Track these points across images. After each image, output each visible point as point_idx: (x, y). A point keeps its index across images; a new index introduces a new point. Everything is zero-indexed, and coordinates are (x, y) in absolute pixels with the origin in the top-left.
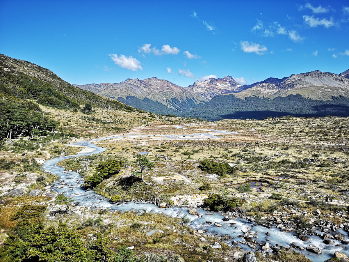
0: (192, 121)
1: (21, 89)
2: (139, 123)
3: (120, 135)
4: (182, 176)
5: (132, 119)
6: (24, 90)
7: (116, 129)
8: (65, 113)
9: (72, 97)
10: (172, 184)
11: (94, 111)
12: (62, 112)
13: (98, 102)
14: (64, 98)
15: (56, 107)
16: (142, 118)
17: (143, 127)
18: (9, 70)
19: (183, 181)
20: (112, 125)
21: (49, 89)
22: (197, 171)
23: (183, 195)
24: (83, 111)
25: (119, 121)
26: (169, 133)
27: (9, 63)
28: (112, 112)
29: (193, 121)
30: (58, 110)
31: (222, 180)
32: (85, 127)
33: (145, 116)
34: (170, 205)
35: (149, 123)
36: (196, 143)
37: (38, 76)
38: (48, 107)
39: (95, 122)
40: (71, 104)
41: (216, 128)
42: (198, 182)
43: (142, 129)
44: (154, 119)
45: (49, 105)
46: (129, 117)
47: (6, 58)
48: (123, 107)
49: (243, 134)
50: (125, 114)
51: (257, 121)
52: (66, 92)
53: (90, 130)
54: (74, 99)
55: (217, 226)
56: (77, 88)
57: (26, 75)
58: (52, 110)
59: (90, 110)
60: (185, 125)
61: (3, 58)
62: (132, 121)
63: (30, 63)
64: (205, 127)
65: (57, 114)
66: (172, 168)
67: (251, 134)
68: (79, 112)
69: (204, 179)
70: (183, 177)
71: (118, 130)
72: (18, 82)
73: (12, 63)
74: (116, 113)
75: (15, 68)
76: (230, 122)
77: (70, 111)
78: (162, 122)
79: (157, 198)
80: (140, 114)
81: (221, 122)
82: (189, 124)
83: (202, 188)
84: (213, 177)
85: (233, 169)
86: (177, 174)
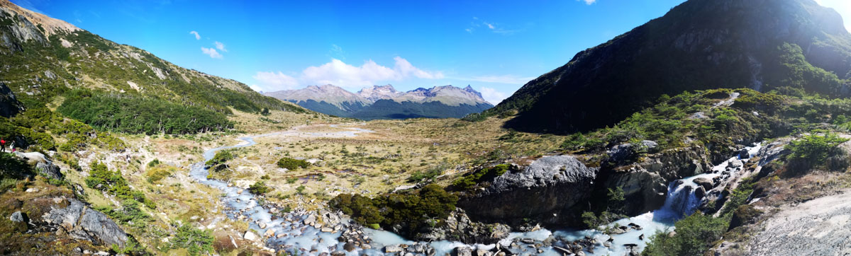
2: (302, 122)
5: (299, 119)
7: (280, 127)
11: (271, 113)
12: (248, 115)
13: (277, 106)
15: (245, 111)
16: (307, 118)
17: (304, 126)
19: (257, 171)
20: (279, 124)
22: (274, 165)
23: (246, 180)
26: (318, 131)
28: (285, 114)
30: (246, 113)
36: (328, 140)
39: (267, 122)
42: (266, 173)
43: (301, 128)
46: (297, 117)
50: (294, 115)
53: (259, 128)
57: (230, 90)
65: (244, 116)
69: (272, 171)
70: (261, 169)
73: (222, 82)
74: (288, 114)
79: (230, 180)
80: (307, 115)
82: (344, 123)
83: (263, 178)
84: (283, 170)
85: (309, 164)
86: (259, 166)
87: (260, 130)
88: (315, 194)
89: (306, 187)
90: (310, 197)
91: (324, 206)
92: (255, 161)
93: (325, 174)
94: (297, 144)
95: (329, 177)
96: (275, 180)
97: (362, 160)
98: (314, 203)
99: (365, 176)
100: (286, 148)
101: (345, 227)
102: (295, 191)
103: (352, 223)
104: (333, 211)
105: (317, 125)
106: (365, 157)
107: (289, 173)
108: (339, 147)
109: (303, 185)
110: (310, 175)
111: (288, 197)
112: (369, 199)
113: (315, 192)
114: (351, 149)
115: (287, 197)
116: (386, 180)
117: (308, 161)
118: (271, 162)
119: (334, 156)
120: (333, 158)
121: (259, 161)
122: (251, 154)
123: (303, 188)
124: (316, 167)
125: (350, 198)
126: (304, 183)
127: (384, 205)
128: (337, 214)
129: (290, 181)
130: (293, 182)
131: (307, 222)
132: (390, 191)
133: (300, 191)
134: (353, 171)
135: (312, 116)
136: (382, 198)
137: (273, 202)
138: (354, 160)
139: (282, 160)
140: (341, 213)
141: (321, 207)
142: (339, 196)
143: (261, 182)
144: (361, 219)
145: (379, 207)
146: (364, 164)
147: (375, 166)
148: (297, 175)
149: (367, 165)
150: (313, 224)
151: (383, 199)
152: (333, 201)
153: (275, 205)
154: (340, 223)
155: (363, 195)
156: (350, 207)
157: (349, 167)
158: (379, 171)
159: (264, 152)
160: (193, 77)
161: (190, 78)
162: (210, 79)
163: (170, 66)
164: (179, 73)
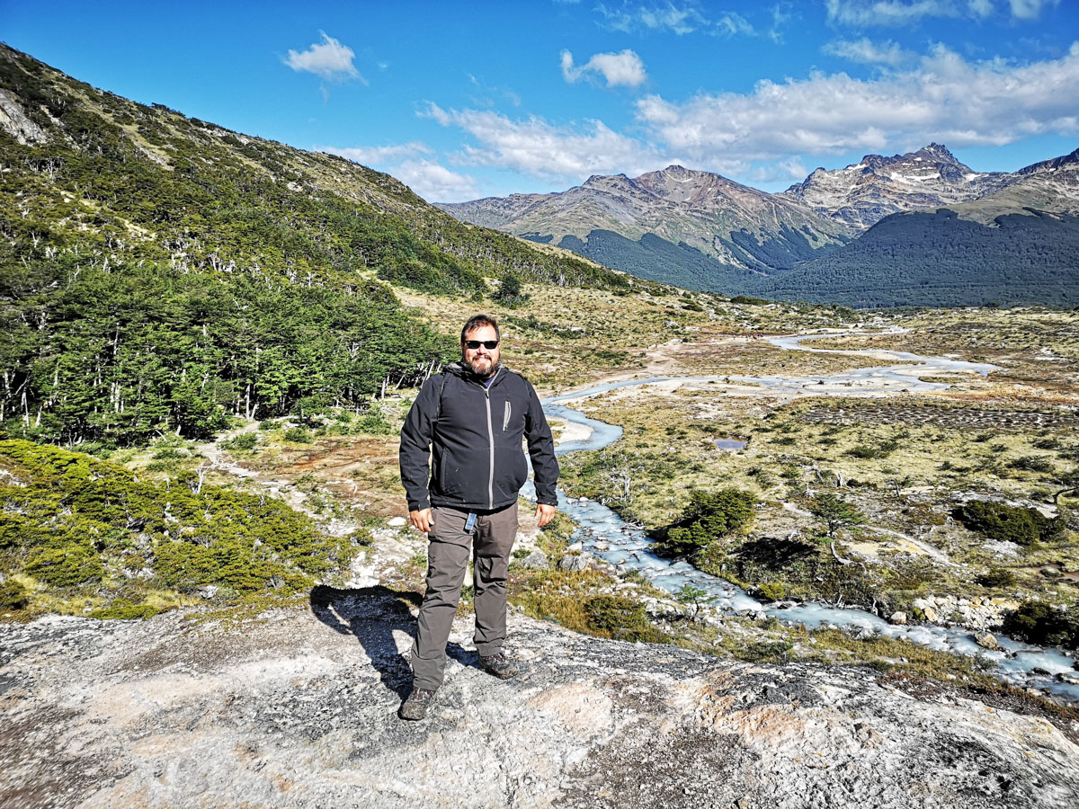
0: (818, 317)
1: (335, 241)
2: (659, 330)
3: (626, 377)
4: (919, 543)
5: (636, 317)
6: (345, 244)
7: (607, 355)
8: (452, 306)
9: (458, 255)
10: (904, 566)
11: (527, 297)
12: (444, 305)
13: (530, 265)
14: (442, 259)
15: (428, 289)
16: (662, 313)
17: (674, 344)
18: (300, 189)
19: (929, 557)
20: (586, 341)
21: (403, 237)
22: (957, 531)
23: (943, 596)
24: (496, 297)
25: (600, 325)
26: (767, 370)
27: (297, 167)
28: (573, 297)
29: (823, 315)
30: (433, 297)
31: (1032, 559)
32: (522, 354)
33: (672, 307)
34: (916, 618)
35: (688, 329)
36: (871, 410)
37: (370, 198)
38: (408, 290)
39: (541, 335)
40: (462, 278)
41: (915, 345)
42: (967, 561)
43: (677, 354)
44: (700, 314)
45: (409, 283)
46: (625, 311)
47: (286, 150)
48: (596, 277)
49: (1017, 374)
50: (612, 301)
51: (1055, 317)
52: (443, 242)
53: (539, 361)
54: (465, 260)
55: (1069, 682)
56: (469, 227)
57: (342, 199)
58: (418, 298)
59: (515, 293)
60: (803, 332)
61: (280, 153)
62: (638, 324)
63: (341, 159)
64: (871, 344)
66: (880, 517)
67: (1046, 372)
68: (488, 302)
69: (983, 554)
70: (926, 547)
71: (612, 361)
72: (325, 222)
73: (303, 167)
74: (586, 299)
75: (314, 180)
76: (956, 321)
77: (463, 299)
78: (727, 324)
79: (879, 600)
80: (656, 299)
81: (922, 319)
82: (815, 331)
85: (1055, 523)
139: (966, 508)
160: (175, 141)
161: (165, 146)
162: (247, 151)
163: (52, 84)
164: (109, 118)
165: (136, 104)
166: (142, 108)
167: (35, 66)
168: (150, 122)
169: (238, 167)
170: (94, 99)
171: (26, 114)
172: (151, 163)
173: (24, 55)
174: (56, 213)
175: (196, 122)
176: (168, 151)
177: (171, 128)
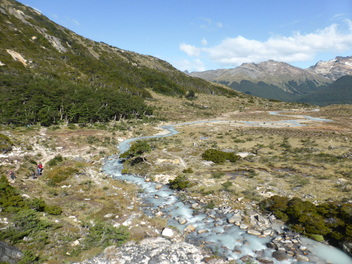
0: (295, 106)
1: (141, 80)
2: (235, 108)
5: (230, 104)
6: (144, 81)
8: (172, 99)
9: (180, 84)
10: (166, 166)
11: (197, 97)
12: (169, 99)
15: (166, 94)
16: (240, 103)
18: (136, 65)
19: (179, 164)
21: (163, 79)
23: (165, 175)
24: (187, 97)
26: (254, 120)
27: (137, 59)
29: (297, 106)
30: (167, 97)
32: (180, 112)
33: (244, 102)
37: (157, 67)
38: (160, 94)
41: (313, 115)
43: (233, 115)
44: (253, 104)
45: (161, 92)
46: (227, 102)
47: (135, 54)
53: (182, 115)
54: (183, 86)
57: (148, 68)
58: (162, 97)
59: (193, 96)
60: (283, 110)
61: (133, 55)
62: (229, 106)
63: (152, 57)
64: (302, 114)
65: (165, 100)
68: (184, 98)
70: (182, 161)
71: (208, 115)
72: (140, 74)
73: (138, 59)
75: (140, 62)
77: (176, 97)
78: (260, 107)
79: (147, 174)
81: (328, 107)
82: (288, 110)
83: (185, 171)
84: (208, 163)
85: (239, 158)
86: (180, 158)
87: (184, 116)
88: (243, 192)
89: (234, 184)
90: (237, 195)
91: (253, 206)
92: (176, 153)
93: (257, 171)
94: (227, 134)
95: (263, 174)
96: (198, 174)
97: (308, 157)
98: (241, 202)
99: (311, 178)
100: (213, 139)
101: (277, 233)
102: (220, 187)
103: (285, 230)
104: (264, 214)
105: (252, 112)
106: (314, 153)
107: (215, 167)
108: (278, 139)
109: (230, 181)
110: (239, 170)
111: (212, 192)
112: (313, 205)
113: (244, 190)
114: (295, 143)
115: (210, 193)
116: (341, 186)
117: (238, 155)
118: (195, 154)
119: (271, 151)
120: (270, 153)
121: (181, 153)
122: (172, 146)
123: (230, 184)
124: (247, 162)
125: (286, 202)
126: (231, 179)
127: (332, 215)
128: (268, 218)
129: (216, 176)
130: (219, 177)
131: (232, 221)
132: (344, 200)
133: (226, 187)
134: (294, 170)
135: (246, 100)
136: (331, 206)
137: (195, 198)
138: (297, 156)
139: (207, 151)
140: (273, 218)
141: (249, 208)
142: (272, 197)
143: (182, 176)
144: (299, 227)
145: (325, 216)
146: (311, 162)
147: (327, 165)
148: (223, 170)
149: (315, 164)
150: (238, 224)
151: (333, 208)
152: (264, 202)
153: (197, 201)
154: (270, 228)
155: (304, 200)
156: (285, 212)
157: (290, 165)
158: (332, 173)
159: (189, 143)
160: (102, 52)
161: (99, 53)
162: (123, 54)
163: (72, 36)
164: (85, 45)
165: (94, 42)
166: (96, 43)
167: (68, 31)
168: (96, 46)
169: (119, 59)
170: (82, 40)
171: (62, 44)
172: (94, 58)
173: (66, 28)
174: (63, 71)
175: (111, 46)
176: (100, 54)
177: (102, 48)
